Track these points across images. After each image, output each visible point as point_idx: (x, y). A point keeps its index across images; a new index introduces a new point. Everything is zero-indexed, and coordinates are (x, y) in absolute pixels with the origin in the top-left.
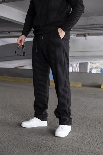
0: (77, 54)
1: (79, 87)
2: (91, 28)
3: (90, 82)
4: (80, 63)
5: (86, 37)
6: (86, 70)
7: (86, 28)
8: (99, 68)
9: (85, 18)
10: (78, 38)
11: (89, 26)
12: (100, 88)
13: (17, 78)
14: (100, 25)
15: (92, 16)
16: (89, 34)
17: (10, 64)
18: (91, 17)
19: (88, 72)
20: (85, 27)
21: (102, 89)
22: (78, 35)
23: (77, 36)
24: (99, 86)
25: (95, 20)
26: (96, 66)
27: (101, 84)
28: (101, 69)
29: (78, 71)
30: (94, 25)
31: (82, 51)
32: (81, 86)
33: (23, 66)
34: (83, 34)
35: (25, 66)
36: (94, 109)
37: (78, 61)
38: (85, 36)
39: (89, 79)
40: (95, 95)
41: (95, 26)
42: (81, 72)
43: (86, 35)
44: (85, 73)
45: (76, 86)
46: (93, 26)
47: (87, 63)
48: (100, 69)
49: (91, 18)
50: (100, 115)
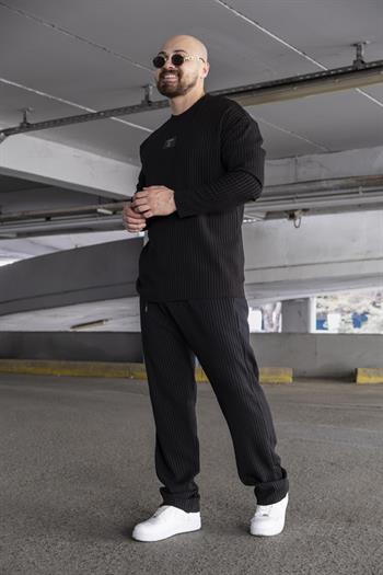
0: (271, 276)
1: (283, 384)
2: (312, 191)
3: (319, 364)
4: (283, 302)
5: (297, 221)
6: (306, 323)
7: (294, 194)
8: (349, 312)
9: (289, 160)
10: (272, 223)
11: (305, 187)
12: (355, 381)
13: (79, 363)
14: (338, 182)
15: (312, 153)
16: (305, 211)
17: (55, 316)
18: (307, 157)
19: (313, 329)
20: (290, 189)
21: (360, 385)
22: (270, 215)
23: (266, 219)
24: (351, 377)
25: (321, 166)
26: (336, 307)
27: (356, 370)
28: (355, 314)
29: (280, 330)
30: (320, 181)
31: (287, 263)
32: (291, 380)
33: (100, 322)
34: (286, 212)
35: (107, 320)
36: (334, 467)
37: (278, 295)
38: (292, 216)
39: (316, 354)
40: (337, 409)
41: (324, 184)
42: (289, 334)
43: (296, 213)
44: (303, 334)
45: (276, 381)
46: (318, 185)
47: (307, 300)
48: (350, 315)
49: (310, 161)
50: (353, 493)
